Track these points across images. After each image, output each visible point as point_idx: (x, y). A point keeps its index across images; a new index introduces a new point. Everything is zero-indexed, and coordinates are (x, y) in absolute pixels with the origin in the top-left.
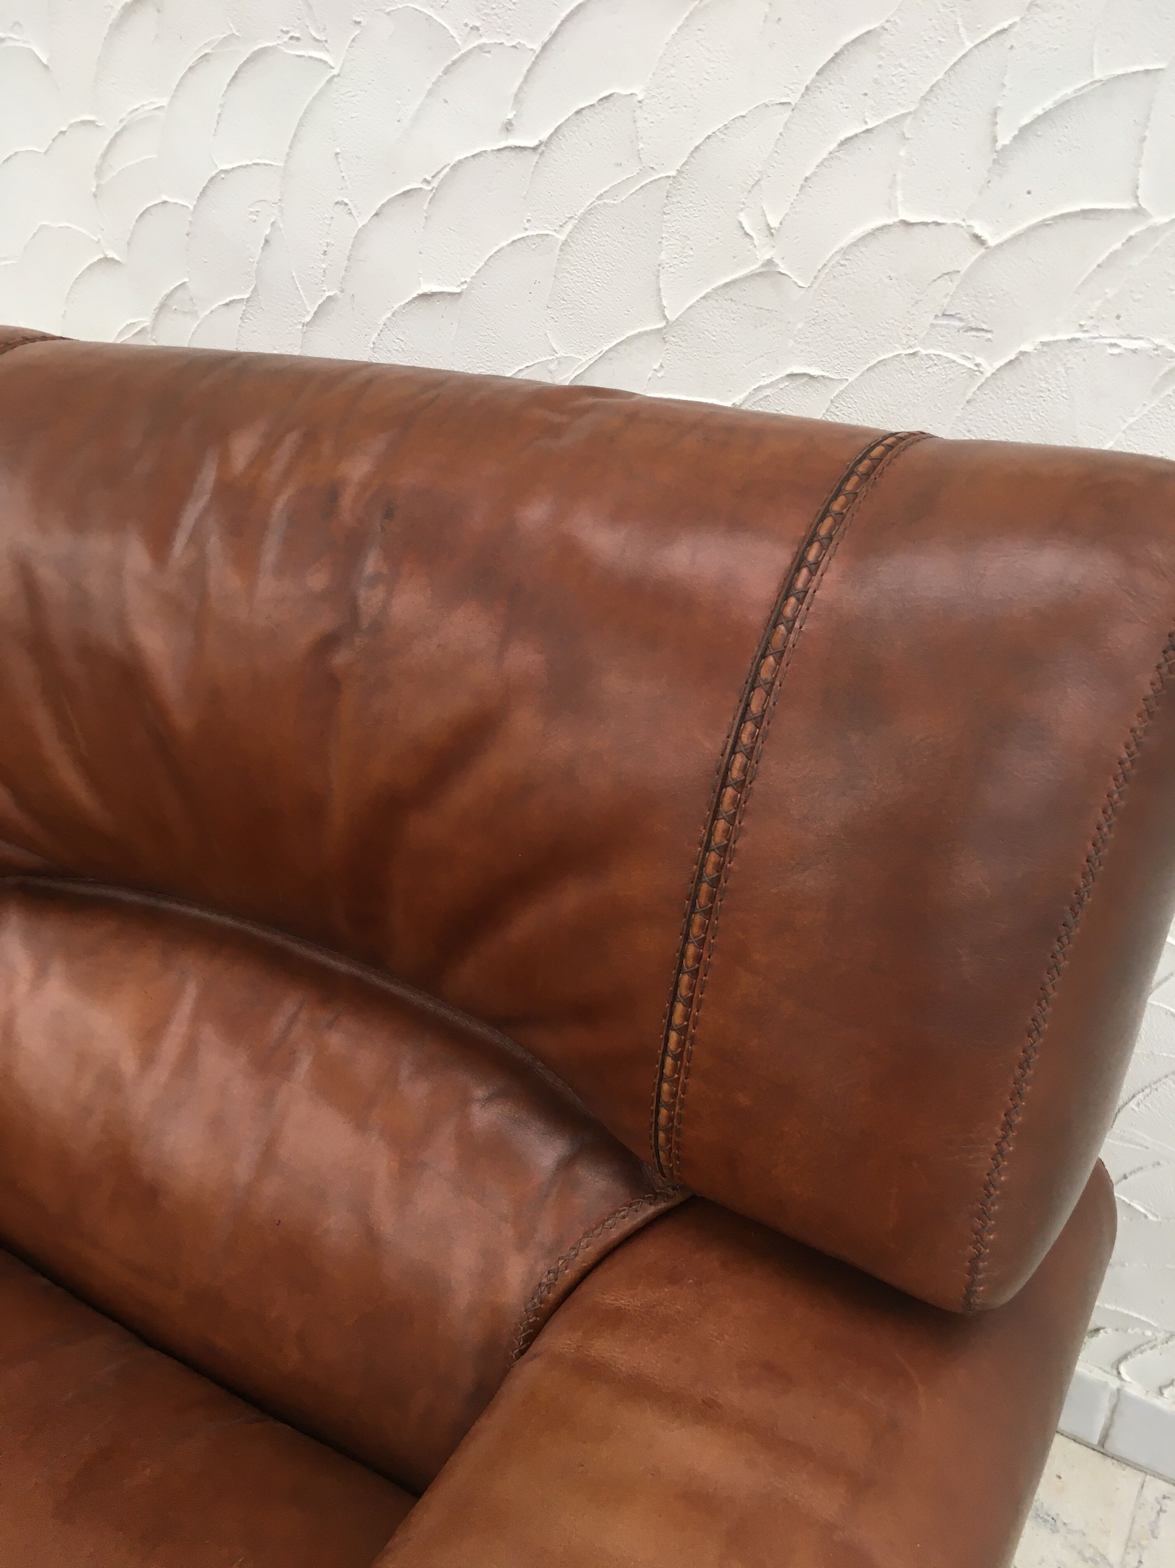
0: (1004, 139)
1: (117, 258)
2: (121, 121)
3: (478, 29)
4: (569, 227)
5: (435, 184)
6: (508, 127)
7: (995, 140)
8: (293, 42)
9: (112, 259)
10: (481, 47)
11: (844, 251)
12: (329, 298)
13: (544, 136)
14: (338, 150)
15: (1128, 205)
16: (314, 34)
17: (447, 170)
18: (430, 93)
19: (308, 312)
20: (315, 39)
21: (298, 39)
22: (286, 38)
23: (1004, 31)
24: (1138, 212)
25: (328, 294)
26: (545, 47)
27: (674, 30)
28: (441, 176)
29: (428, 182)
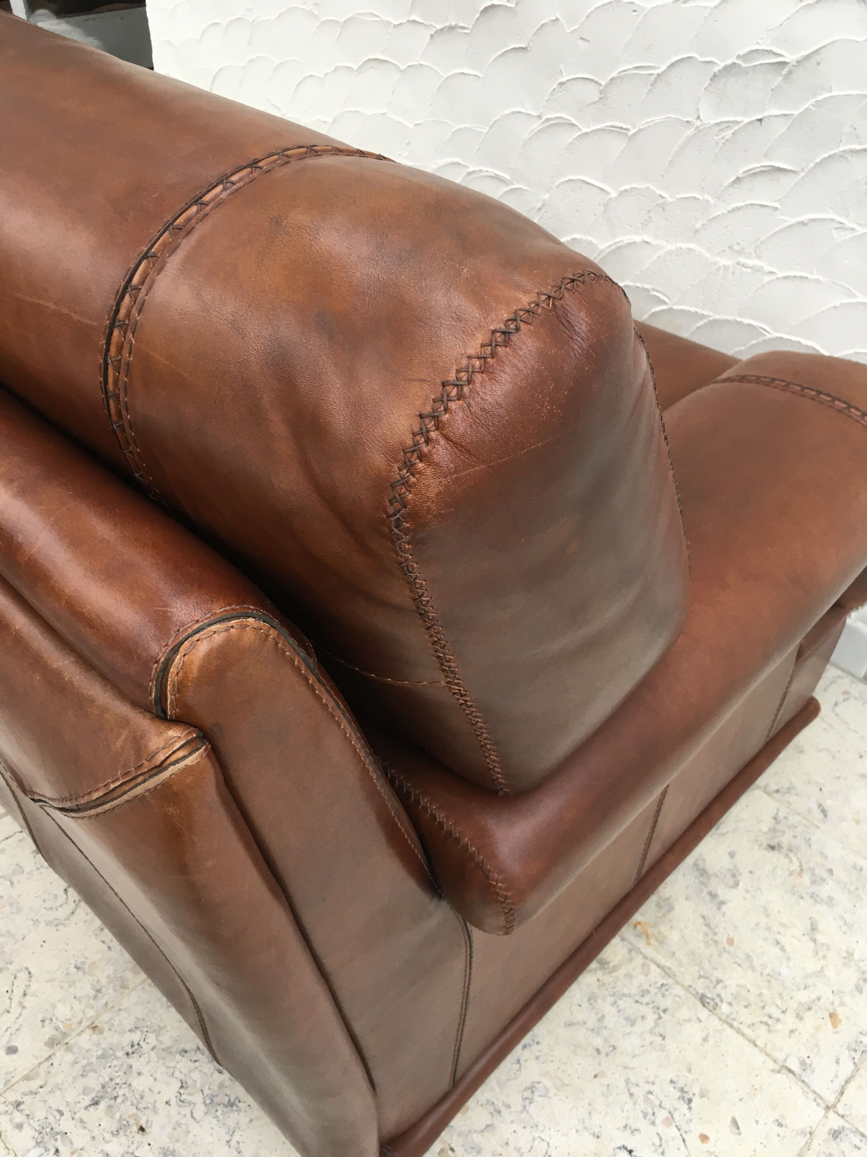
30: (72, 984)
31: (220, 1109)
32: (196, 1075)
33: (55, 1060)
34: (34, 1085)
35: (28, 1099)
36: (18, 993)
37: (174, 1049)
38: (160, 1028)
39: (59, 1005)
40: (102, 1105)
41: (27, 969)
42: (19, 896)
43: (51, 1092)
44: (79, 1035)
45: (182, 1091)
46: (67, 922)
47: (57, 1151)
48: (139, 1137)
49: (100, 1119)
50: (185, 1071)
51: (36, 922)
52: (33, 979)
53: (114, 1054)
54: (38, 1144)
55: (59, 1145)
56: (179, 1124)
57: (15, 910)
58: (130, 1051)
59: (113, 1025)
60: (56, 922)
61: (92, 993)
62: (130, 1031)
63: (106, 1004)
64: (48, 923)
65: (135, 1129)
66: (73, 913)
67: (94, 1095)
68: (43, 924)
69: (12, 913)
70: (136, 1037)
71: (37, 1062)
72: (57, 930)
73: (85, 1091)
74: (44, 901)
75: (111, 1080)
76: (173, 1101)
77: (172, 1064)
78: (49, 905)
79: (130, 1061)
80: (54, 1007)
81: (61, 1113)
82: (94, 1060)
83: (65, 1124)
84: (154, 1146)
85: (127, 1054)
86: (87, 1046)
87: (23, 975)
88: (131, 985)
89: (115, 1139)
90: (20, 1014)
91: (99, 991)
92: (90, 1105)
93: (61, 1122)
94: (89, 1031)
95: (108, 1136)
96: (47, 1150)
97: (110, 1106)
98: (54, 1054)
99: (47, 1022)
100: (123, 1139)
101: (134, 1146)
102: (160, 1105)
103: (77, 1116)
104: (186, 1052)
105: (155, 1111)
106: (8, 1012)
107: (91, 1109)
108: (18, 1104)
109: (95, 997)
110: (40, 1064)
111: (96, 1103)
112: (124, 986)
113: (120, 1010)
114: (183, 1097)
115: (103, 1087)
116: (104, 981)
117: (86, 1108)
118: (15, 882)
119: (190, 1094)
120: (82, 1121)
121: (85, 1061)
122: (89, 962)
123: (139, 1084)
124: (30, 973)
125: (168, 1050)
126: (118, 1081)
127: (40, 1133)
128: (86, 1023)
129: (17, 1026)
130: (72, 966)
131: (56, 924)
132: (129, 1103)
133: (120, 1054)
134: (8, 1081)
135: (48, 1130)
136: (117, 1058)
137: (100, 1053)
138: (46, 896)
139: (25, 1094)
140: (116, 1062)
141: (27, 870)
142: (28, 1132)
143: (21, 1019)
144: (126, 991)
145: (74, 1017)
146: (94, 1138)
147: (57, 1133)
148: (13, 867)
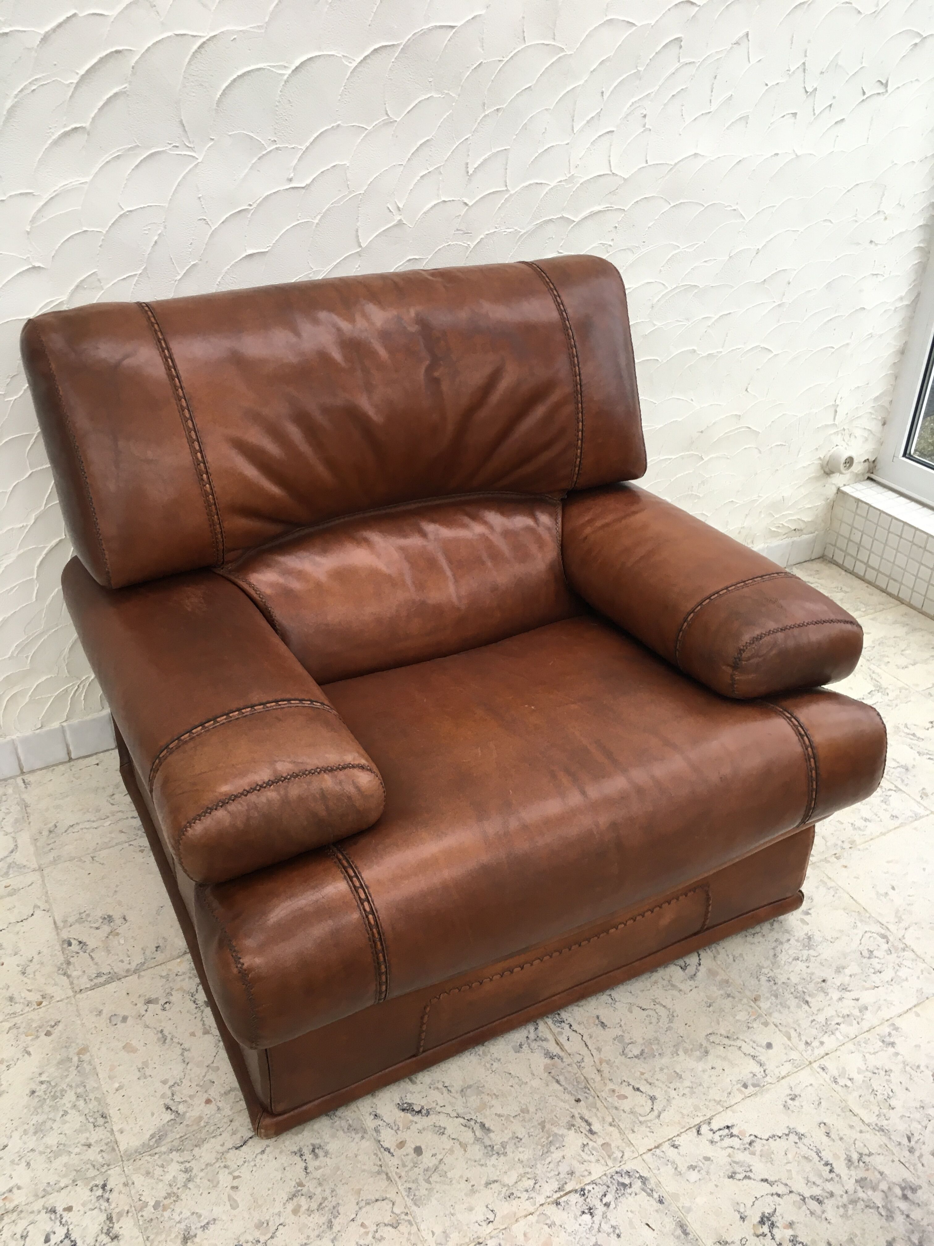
0: (471, 172)
1: (42, 266)
2: (55, 191)
3: (275, 141)
4: (319, 217)
5: (255, 205)
6: (290, 180)
7: (468, 172)
8: (175, 148)
9: (39, 267)
10: (277, 149)
11: (425, 213)
12: (194, 265)
13: (308, 181)
14: (200, 195)
15: (505, 189)
16: (187, 144)
17: (261, 199)
18: (251, 168)
19: (179, 274)
20: (188, 147)
21: (177, 147)
22: (170, 146)
23: (467, 139)
24: (507, 190)
25: (192, 263)
26: (307, 148)
27: (359, 141)
28: (258, 202)
29: (250, 205)
30: (722, 1010)
31: (811, 943)
32: (790, 952)
33: (777, 1022)
34: (793, 1034)
35: (804, 1038)
36: (726, 1041)
37: (773, 961)
38: (758, 965)
39: (737, 1018)
40: (808, 998)
41: (707, 1035)
42: (644, 1039)
43: (799, 1025)
44: (760, 1008)
45: (800, 959)
46: (671, 1011)
47: (838, 1024)
48: (829, 983)
49: (818, 1001)
50: (787, 957)
51: (669, 1029)
52: (716, 1032)
53: (775, 991)
54: (833, 1033)
55: (833, 1023)
56: (821, 963)
57: (656, 1042)
58: (773, 982)
59: (754, 990)
60: (670, 1017)
61: (730, 999)
62: (759, 981)
63: (739, 992)
64: (671, 1021)
65: (823, 984)
66: (664, 1006)
67: (802, 1003)
68: (671, 1025)
69: (658, 1044)
70: (763, 979)
71: (778, 1032)
72: (677, 1016)
73: (799, 1006)
74: (651, 1023)
75: (792, 993)
76: (808, 965)
77: (783, 962)
78: (654, 1020)
79: (780, 983)
80: (738, 1021)
81: (814, 1020)
82: (778, 1001)
83: (821, 1018)
84: (834, 976)
85: (775, 984)
86: (769, 1004)
87: (712, 1038)
88: (726, 978)
89: (830, 995)
90: (743, 1040)
91: (729, 996)
92: (809, 1005)
93: (819, 1021)
94: (758, 1003)
95: (828, 998)
96: (837, 1029)
97: (809, 995)
98: (773, 1023)
99: (750, 1025)
100: (830, 991)
101: (834, 986)
102: (809, 971)
103: (815, 1012)
104: (775, 955)
105: (812, 974)
106: (740, 1047)
107: (811, 1005)
108: (807, 1043)
109: (734, 998)
110: (779, 1030)
111: (807, 1002)
112: (727, 982)
113: (744, 985)
114: (804, 958)
115: (796, 998)
116: (722, 992)
117: (810, 1007)
118: (630, 1041)
119: (802, 956)
120: (819, 1010)
121: (779, 1006)
122: (706, 999)
123: (794, 979)
124: (710, 1034)
125: (773, 964)
126: (793, 990)
127: (826, 1032)
128: (752, 1004)
129: (751, 1043)
130: (708, 1009)
131: (672, 1017)
132: (808, 986)
133: (775, 988)
134: (791, 1049)
135: (824, 1028)
136: (777, 989)
137: (773, 998)
138: (647, 1021)
139: (800, 1040)
140: (781, 990)
141: (620, 1033)
142: (825, 1039)
143: (746, 1040)
144: (730, 981)
145: (747, 1010)
146: (829, 1005)
147: (826, 1023)
148: (616, 1042)
